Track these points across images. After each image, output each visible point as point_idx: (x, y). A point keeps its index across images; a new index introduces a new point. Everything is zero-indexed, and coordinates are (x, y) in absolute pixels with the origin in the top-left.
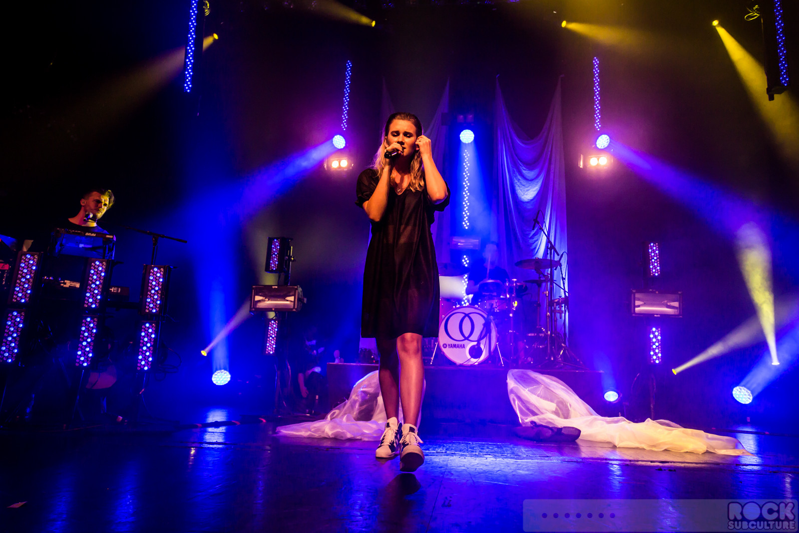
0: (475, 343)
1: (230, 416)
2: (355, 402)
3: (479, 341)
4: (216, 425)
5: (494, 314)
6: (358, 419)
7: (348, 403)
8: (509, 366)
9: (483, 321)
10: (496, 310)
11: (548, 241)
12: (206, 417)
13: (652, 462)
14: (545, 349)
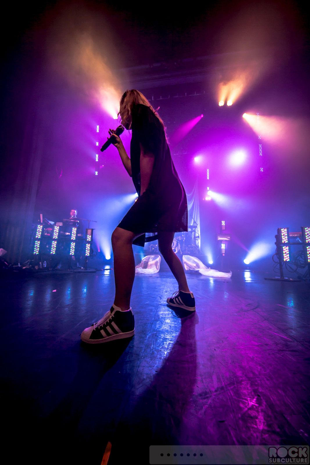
0: (174, 248)
1: (110, 267)
2: (142, 264)
3: (175, 248)
4: (107, 270)
5: (179, 240)
6: (143, 268)
7: (141, 264)
8: (183, 254)
9: (176, 242)
10: (180, 240)
11: (194, 221)
12: (104, 268)
13: (222, 280)
14: (193, 250)
